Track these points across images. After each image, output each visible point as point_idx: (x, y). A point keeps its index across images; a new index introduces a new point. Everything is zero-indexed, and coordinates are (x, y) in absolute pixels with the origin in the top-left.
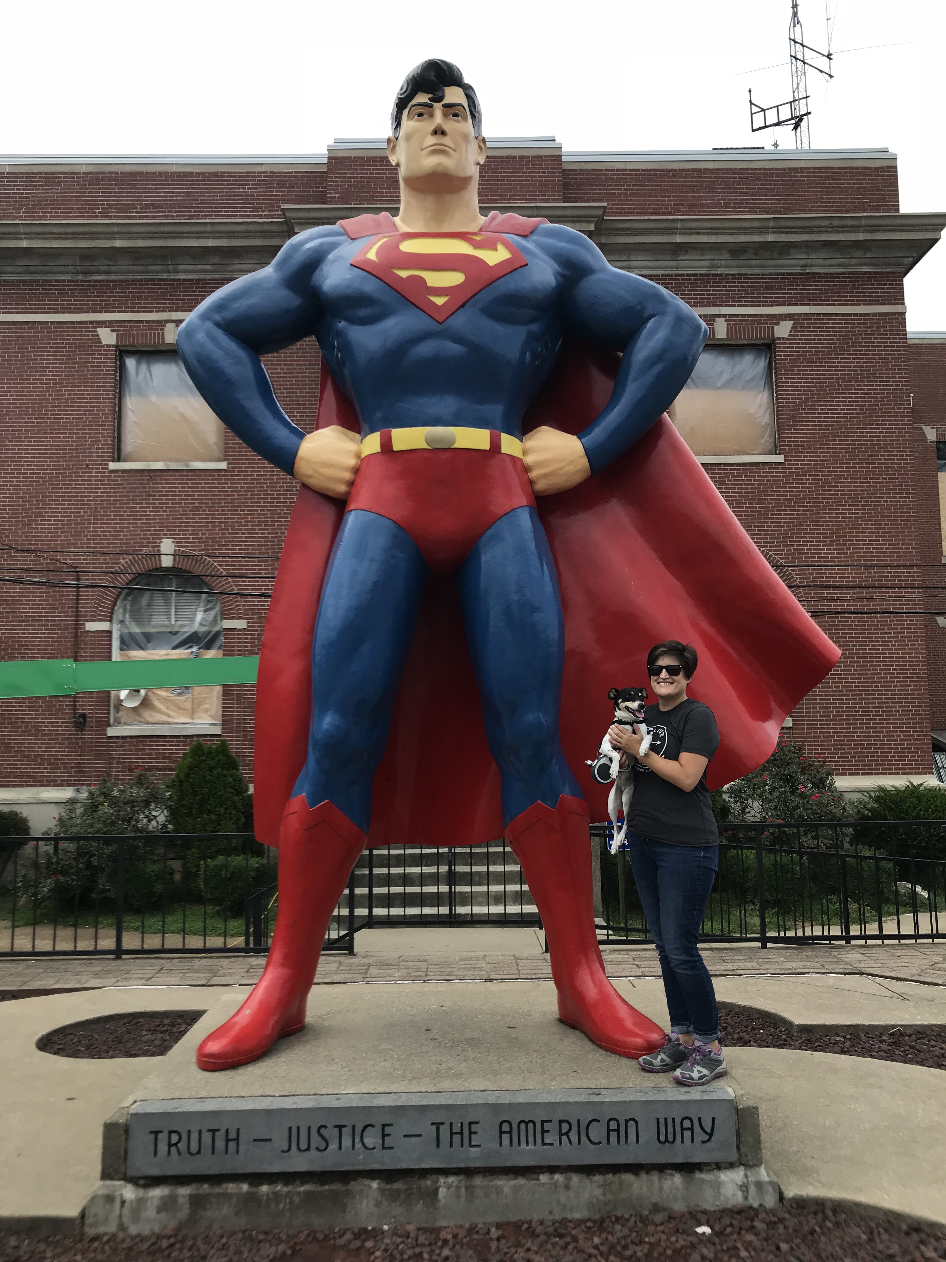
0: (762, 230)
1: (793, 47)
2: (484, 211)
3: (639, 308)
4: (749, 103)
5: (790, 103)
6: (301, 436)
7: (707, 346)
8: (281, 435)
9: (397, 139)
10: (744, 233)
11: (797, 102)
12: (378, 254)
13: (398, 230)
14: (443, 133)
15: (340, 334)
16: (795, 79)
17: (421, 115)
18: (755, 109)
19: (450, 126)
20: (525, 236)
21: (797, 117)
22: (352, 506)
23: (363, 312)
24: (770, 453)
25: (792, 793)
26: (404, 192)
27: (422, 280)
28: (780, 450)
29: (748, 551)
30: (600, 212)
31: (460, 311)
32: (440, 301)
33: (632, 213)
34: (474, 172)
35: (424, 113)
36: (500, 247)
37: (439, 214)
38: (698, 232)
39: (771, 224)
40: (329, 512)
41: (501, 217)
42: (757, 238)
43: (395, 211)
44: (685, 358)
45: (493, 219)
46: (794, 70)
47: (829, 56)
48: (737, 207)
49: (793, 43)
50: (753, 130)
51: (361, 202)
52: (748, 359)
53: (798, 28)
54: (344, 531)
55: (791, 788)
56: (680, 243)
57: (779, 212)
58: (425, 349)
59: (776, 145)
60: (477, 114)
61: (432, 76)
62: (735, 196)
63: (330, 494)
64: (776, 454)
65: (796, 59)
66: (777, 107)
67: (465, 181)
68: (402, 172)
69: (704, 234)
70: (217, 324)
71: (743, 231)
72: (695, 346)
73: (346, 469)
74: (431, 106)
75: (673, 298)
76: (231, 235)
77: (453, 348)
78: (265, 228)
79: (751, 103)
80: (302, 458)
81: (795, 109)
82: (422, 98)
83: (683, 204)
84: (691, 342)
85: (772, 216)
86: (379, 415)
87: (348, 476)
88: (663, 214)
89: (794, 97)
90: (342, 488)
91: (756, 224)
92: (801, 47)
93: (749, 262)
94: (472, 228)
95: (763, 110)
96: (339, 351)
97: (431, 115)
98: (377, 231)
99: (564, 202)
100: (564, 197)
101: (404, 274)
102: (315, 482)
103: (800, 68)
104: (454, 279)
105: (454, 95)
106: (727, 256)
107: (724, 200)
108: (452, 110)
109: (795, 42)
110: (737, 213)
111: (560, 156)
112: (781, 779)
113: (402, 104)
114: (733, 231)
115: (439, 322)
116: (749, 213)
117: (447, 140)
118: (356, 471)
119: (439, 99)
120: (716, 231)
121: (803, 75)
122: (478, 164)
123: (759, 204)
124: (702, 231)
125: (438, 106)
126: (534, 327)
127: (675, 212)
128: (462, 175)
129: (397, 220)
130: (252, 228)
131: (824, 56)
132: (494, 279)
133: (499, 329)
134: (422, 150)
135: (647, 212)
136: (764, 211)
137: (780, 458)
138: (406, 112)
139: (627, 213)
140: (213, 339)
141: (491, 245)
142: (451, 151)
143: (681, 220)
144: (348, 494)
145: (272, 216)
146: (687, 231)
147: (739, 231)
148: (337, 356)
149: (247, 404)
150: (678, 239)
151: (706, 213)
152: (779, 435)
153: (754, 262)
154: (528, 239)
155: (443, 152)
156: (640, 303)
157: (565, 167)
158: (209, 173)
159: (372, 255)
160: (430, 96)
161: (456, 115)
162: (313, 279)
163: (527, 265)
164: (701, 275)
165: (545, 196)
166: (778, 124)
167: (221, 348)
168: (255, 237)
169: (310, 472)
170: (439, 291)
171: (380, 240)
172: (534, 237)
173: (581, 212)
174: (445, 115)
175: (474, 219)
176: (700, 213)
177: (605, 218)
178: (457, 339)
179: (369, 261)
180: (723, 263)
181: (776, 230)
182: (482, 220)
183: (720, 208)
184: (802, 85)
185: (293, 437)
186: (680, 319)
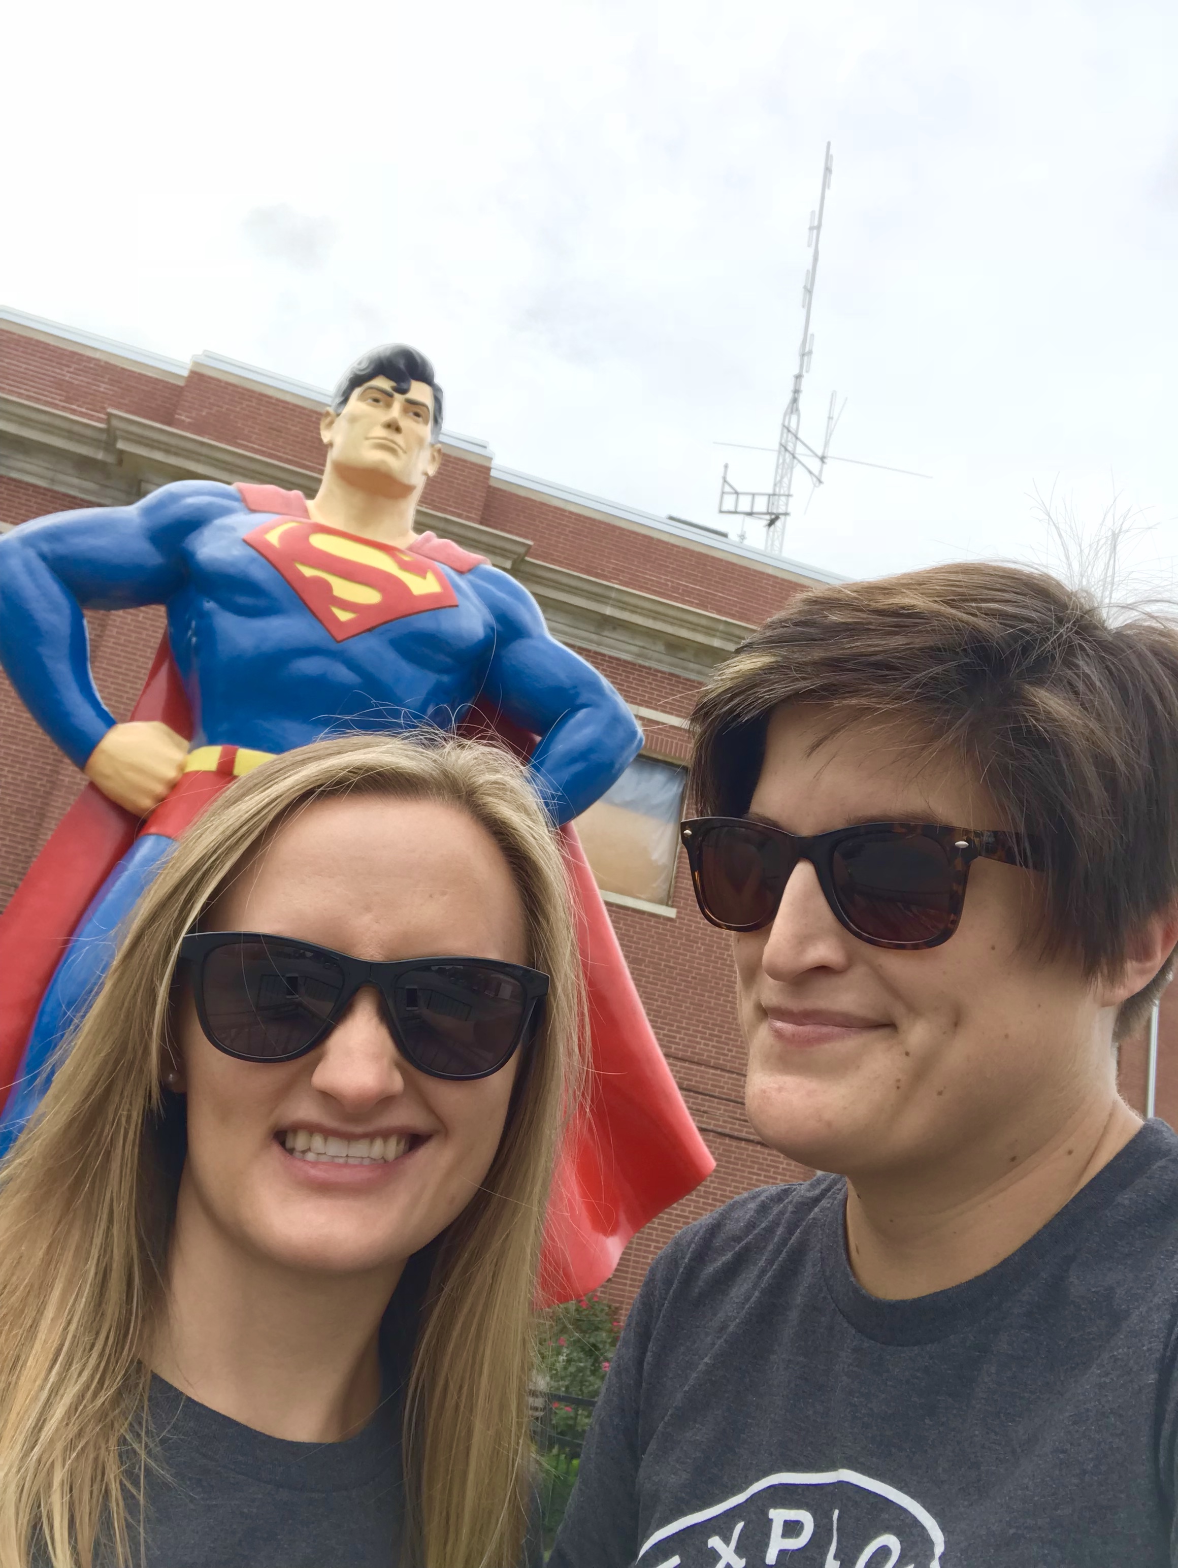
0: (710, 631)
1: (785, 435)
2: (419, 527)
3: (572, 692)
4: (721, 481)
5: (769, 495)
6: (110, 723)
7: (640, 756)
8: (84, 714)
9: (338, 415)
10: (688, 628)
11: (777, 497)
12: (282, 538)
13: (308, 517)
14: (398, 430)
15: (204, 616)
16: (780, 471)
17: (376, 400)
18: (727, 489)
19: (407, 423)
20: (461, 573)
21: (773, 514)
22: (153, 830)
23: (242, 600)
24: (661, 902)
25: (593, 1372)
26: (328, 477)
27: (328, 587)
28: (673, 902)
29: (634, 1012)
30: (522, 550)
31: (364, 634)
32: (344, 616)
33: (560, 563)
34: (418, 482)
35: (382, 399)
36: (430, 576)
37: (367, 515)
38: (634, 609)
39: (721, 627)
40: (114, 829)
41: (437, 541)
42: (700, 638)
43: (311, 493)
44: (611, 765)
45: (428, 540)
46: (781, 461)
47: (823, 459)
48: (685, 595)
49: (785, 431)
50: (721, 512)
51: (218, 439)
52: (659, 778)
53: (794, 418)
54: (133, 857)
55: (593, 1365)
56: (609, 616)
57: (733, 616)
58: (309, 666)
59: (742, 537)
60: (439, 420)
61: (402, 364)
62: (686, 582)
63: (128, 807)
64: (667, 905)
65: (786, 450)
66: (753, 495)
67: (406, 490)
68: (333, 455)
69: (640, 614)
70: (43, 557)
71: (689, 625)
72: (626, 754)
73: (160, 780)
74: (391, 396)
75: (613, 692)
76: (25, 422)
77: (342, 673)
78: (76, 428)
79: (725, 481)
80: (103, 752)
81: (773, 504)
82: (382, 383)
83: (623, 572)
84: (622, 748)
85: (724, 618)
86: (224, 727)
87: (160, 789)
88: (597, 575)
89: (774, 490)
90: (146, 803)
91: (704, 622)
92: (794, 439)
93: (686, 664)
94: (400, 543)
95: (737, 493)
96: (196, 634)
97: (389, 405)
98: (285, 510)
99: (481, 523)
100: (482, 518)
101: (308, 572)
102: (113, 786)
103: (788, 460)
104: (368, 596)
105: (419, 392)
106: (660, 647)
107: (672, 582)
108: (414, 409)
109: (789, 431)
110: (684, 602)
111: (489, 469)
112: (583, 1350)
113: (357, 381)
114: (675, 621)
115: (335, 640)
116: (698, 606)
117: (399, 439)
118: (174, 786)
119: (403, 391)
120: (655, 615)
121: (789, 471)
122: (426, 474)
123: (712, 599)
124: (639, 610)
125: (399, 399)
126: (445, 679)
127: (611, 578)
128: (406, 481)
129: (310, 504)
130: (57, 422)
131: (816, 455)
132: (416, 611)
133: (407, 670)
134: (367, 439)
135: (578, 567)
136: (716, 610)
137: (671, 913)
138: (357, 391)
139: (553, 561)
140: (31, 572)
141: (420, 571)
142: (400, 452)
143: (617, 589)
144: (153, 812)
145: (91, 417)
146: (621, 605)
147: (683, 623)
148: (190, 639)
149: (50, 664)
150: (608, 611)
151: (648, 590)
152: (676, 882)
153: (692, 665)
154: (464, 576)
155: (392, 451)
156: (575, 687)
157: (493, 483)
158: (19, 335)
159: (273, 538)
160: (393, 384)
161: (417, 415)
162: (186, 541)
163: (456, 606)
164: (625, 661)
165: (458, 509)
166: (750, 514)
167: (39, 587)
168: (59, 436)
169: (108, 771)
170: (346, 605)
171: (286, 522)
172: (470, 577)
173: (499, 543)
174: (405, 411)
175: (403, 534)
176: (641, 588)
177: (528, 559)
178: (352, 664)
179: (269, 545)
180: (656, 655)
181: (726, 636)
182: (414, 538)
183: (665, 589)
184: (786, 480)
185: (98, 724)
186: (617, 720)
